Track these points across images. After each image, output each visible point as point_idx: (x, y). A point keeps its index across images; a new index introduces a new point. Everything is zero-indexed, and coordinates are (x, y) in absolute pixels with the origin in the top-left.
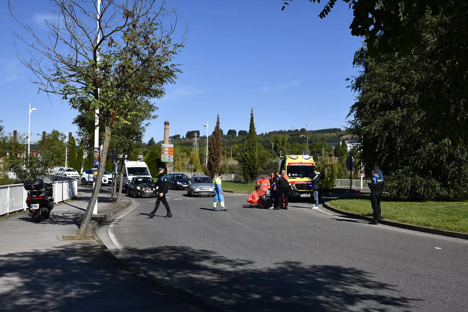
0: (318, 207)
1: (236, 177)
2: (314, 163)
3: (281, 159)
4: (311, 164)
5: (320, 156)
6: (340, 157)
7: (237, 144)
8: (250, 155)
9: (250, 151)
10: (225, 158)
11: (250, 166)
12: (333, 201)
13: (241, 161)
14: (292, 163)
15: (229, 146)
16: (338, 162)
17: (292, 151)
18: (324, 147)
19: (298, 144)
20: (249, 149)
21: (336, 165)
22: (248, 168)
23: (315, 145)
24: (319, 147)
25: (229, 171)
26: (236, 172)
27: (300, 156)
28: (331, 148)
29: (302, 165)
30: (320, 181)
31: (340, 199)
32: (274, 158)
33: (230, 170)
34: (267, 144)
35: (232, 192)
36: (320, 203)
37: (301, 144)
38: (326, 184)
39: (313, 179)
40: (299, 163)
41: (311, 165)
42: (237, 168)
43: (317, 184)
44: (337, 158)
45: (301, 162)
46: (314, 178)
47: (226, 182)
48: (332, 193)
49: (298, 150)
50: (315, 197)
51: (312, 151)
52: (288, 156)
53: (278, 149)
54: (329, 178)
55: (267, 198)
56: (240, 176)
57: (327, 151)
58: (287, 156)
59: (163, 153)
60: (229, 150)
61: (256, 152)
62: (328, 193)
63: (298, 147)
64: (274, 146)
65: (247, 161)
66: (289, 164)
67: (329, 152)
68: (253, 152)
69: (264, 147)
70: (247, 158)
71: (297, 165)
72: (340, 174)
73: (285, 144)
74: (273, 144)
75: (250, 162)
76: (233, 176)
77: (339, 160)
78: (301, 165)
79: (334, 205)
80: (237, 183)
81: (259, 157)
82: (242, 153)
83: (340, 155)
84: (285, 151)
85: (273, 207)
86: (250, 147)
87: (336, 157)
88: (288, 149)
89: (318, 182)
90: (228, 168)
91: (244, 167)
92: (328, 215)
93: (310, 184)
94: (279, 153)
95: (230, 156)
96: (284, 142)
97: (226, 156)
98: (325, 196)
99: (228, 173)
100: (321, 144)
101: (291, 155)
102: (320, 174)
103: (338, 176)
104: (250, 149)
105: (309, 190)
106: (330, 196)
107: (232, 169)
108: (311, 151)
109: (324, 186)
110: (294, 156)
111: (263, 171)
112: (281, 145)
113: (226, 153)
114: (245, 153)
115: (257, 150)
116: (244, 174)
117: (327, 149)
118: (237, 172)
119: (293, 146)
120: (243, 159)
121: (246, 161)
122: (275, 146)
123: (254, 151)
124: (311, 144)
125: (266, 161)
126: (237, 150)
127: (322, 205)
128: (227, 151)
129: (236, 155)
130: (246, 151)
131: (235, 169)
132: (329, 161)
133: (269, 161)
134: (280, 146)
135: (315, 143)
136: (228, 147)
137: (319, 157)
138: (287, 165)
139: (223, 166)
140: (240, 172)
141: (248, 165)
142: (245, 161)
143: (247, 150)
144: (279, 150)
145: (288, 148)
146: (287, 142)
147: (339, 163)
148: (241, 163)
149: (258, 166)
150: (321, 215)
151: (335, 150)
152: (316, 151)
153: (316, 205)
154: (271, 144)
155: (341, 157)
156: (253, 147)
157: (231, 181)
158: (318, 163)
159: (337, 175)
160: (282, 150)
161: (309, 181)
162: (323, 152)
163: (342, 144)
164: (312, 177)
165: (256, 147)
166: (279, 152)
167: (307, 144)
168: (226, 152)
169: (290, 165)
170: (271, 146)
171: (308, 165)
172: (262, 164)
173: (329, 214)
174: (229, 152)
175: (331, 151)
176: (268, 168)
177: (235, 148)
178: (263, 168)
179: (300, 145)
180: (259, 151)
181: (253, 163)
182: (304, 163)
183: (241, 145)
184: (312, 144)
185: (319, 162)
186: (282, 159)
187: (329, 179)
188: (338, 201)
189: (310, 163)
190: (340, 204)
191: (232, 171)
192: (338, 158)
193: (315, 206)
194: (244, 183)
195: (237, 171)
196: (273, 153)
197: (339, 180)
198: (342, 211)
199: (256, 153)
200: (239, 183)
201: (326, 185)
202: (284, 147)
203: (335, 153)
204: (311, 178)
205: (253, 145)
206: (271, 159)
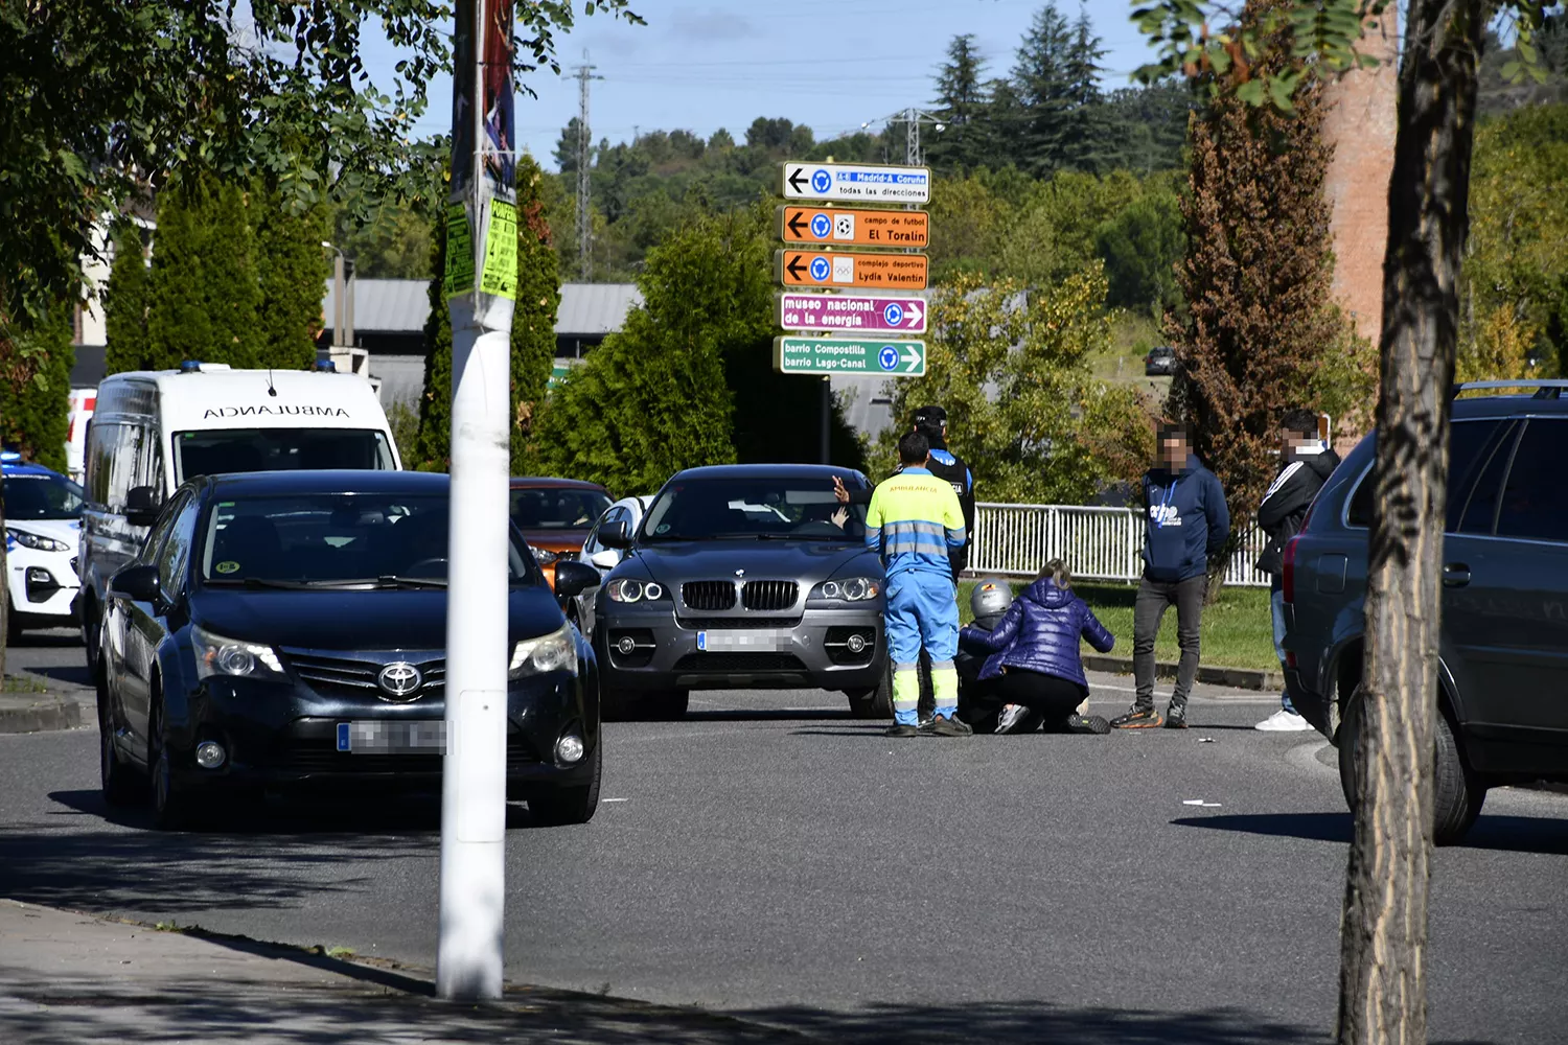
59: (793, 268)
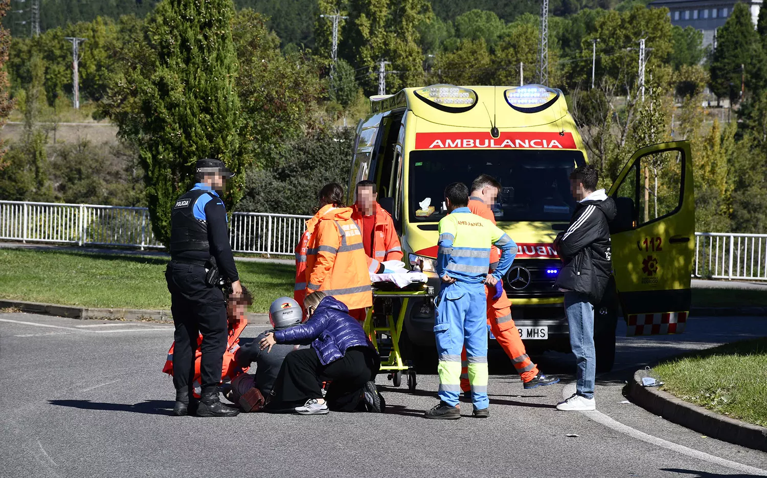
0: (592, 402)
1: (105, 219)
2: (577, 138)
3: (375, 111)
4: (554, 142)
5: (624, 93)
6: (745, 98)
7: (111, 15)
8: (188, 87)
9: (187, 61)
10: (36, 105)
11: (190, 154)
12: (685, 365)
13: (134, 120)
14: (443, 136)
15: (59, 31)
16: (735, 129)
17: (451, 65)
18: (650, 40)
19: (488, 19)
20: (184, 45)
21: (717, 148)
22: (173, 166)
23: (590, 28)
24: (618, 38)
25: (62, 188)
26: (104, 191)
27: (489, 94)
28: (691, 45)
29: (502, 147)
30: (608, 244)
31: (732, 353)
32: (345, 104)
33: (71, 180)
34: (301, 20)
35: (75, 314)
36: (605, 374)
37: (507, 18)
38: (645, 262)
39: (566, 227)
40: (482, 136)
41: (555, 145)
42: (115, 169)
43: (588, 263)
44: (726, 103)
45: (495, 131)
46: (574, 228)
47: (38, 250)
48: (681, 318)
49: (486, 60)
50: (575, 340)
51: (575, 65)
52: (420, 90)
53: (366, 53)
54: (661, 228)
55: (287, 349)
56: (128, 217)
57: (666, 60)
58: (409, 91)
60: (58, 52)
61: (229, 68)
62: (657, 317)
63: (488, 41)
64: (344, 31)
65: (169, 119)
66: (422, 138)
67: (677, 68)
68: (208, 70)
69: (278, 41)
70: (171, 106)
71: (468, 145)
72: (745, 205)
73: (410, 19)
74: (336, 20)
75: (186, 127)
76: (85, 214)
77: (740, 114)
78: (493, 146)
79: (694, 390)
80: (111, 258)
81: (244, 96)
82: (136, 75)
83: (747, 84)
84: (409, 62)
85: (321, 401)
86: (190, 33)
87: (719, 96)
88: (425, 51)
89: (595, 248)
90: (56, 166)
91: (154, 157)
92: (650, 447)
93: (550, 263)
94: (372, 75)
95: (68, 88)
96: (403, 10)
97: (38, 89)
98: (639, 333)
99: (57, 199)
100: (633, 18)
101: (433, 88)
102: (611, 206)
103: (732, 216)
104: (188, 50)
105: (545, 301)
106: (675, 333)
107: (79, 172)
108: (566, 60)
109: (634, 278)
110: (451, 94)
111: (276, 184)
112: (387, 26)
113: (41, 72)
114: (161, 72)
115: (230, 56)
116: (153, 201)
117: (665, 46)
118: (112, 193)
119: (458, 34)
120: (147, 108)
121: (164, 120)
122: (350, 31)
123: (211, 58)
124: (568, 22)
125: (288, 121)
126: (115, 55)
127: (621, 387)
128: (50, 57)
129: (104, 87)
130: (164, 62)
131: (97, 171)
132: (674, 124)
133: (310, 126)
134: (381, 31)
135: (594, 12)
136: (50, 32)
137: (616, 103)
138: (410, 145)
139: (22, 156)
140: (132, 193)
141: (178, 149)
142: (156, 125)
143: (169, 54)
144: (375, 58)
145: (425, 45)
146: (425, 10)
147: (738, 137)
148: (137, 133)
149: (240, 154)
150: (605, 449)
151: (717, 55)
152: (598, 61)
153: (583, 389)
154: (322, 22)
155: (756, 98)
156: (206, 37)
157: (71, 248)
158: (605, 137)
159: (723, 207)
160: (388, 54)
161: (542, 244)
162: (642, 68)
163: (760, 16)
164: (559, 223)
165: (224, 38)
166: (376, 69)
167: (546, 19)
168: (38, 62)
169: (431, 147)
170: (322, 32)
171: (539, 148)
172: (265, 139)
173: (659, 441)
174: (62, 68)
175: (691, 64)
176: (305, 166)
177: (101, 42)
178: (271, 163)
179: (497, 26)
180: (249, 62)
181: (210, 138)
182: (512, 136)
183: (139, 23)
184: (575, 21)
185: (615, 130)
186: (384, 109)
187: (666, 231)
188: (714, 362)
189: (549, 136)
190: (729, 380)
191: (80, 186)
192: (737, 107)
193: (579, 393)
194: (150, 261)
195: (113, 186)
196: (333, 75)
197: (732, 235)
198: (741, 423)
199: (224, 72)
200: (125, 258)
201: (648, 268)
202: (405, 40)
203: (713, 71)
204: (554, 228)
205: (209, 25)
206: (319, 114)
